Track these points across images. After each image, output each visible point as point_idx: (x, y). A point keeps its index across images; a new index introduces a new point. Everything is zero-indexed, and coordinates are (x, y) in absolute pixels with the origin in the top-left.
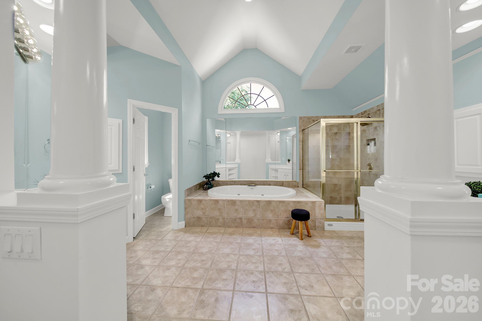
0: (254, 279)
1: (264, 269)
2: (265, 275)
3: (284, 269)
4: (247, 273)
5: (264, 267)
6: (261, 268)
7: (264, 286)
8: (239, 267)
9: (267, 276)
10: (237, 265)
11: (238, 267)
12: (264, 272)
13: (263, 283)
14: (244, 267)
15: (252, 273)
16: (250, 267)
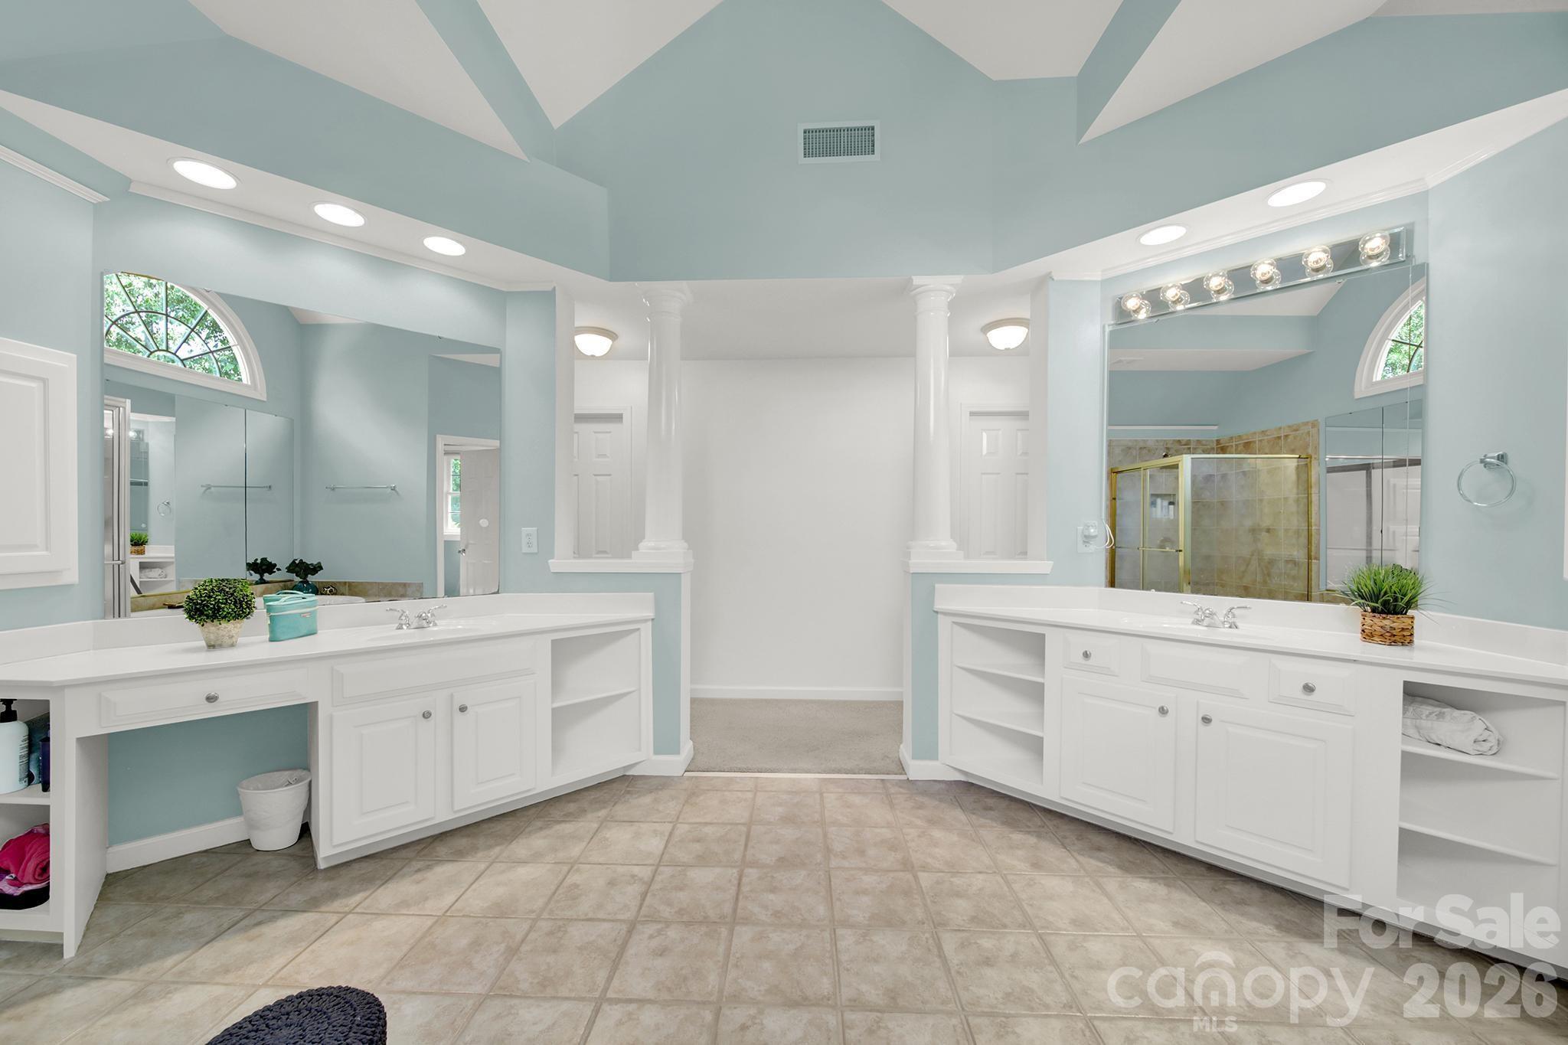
0: (771, 896)
1: (731, 932)
2: (735, 910)
3: (659, 932)
4: (792, 916)
5: (731, 941)
6: (744, 935)
7: (745, 880)
8: (827, 935)
9: (727, 908)
10: (836, 945)
11: (830, 934)
12: (735, 919)
13: (745, 889)
14: (808, 937)
15: (777, 914)
16: (784, 939)
